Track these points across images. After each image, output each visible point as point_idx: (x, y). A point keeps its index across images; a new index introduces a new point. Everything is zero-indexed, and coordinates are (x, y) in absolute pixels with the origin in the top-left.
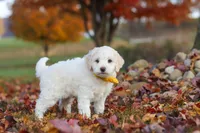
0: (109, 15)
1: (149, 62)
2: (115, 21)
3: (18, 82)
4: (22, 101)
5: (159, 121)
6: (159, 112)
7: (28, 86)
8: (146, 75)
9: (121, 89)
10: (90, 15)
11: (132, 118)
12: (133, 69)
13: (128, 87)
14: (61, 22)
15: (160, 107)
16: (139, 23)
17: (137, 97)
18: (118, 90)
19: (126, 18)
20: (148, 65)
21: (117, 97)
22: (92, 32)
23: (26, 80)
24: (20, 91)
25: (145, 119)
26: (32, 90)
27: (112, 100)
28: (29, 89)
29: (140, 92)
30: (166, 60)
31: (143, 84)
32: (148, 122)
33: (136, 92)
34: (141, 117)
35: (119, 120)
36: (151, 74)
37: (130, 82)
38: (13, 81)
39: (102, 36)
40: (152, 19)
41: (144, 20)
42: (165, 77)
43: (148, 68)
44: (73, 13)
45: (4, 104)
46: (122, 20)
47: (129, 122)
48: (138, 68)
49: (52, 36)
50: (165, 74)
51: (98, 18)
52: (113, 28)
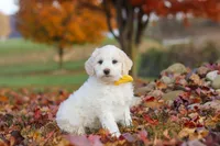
0: (137, 10)
1: (186, 66)
2: (145, 18)
3: (27, 92)
4: (32, 114)
5: (200, 137)
6: (199, 126)
7: (39, 97)
8: (183, 82)
9: (152, 99)
10: (113, 11)
11: (166, 133)
12: (167, 74)
13: (161, 97)
14: (79, 19)
15: (201, 120)
16: (174, 19)
17: (172, 109)
18: (148, 100)
19: (158, 14)
20: (185, 69)
21: (147, 109)
22: (116, 32)
23: (36, 89)
24: (29, 102)
25: (182, 134)
26: (43, 101)
27: (141, 112)
28: (40, 99)
29: (175, 103)
30: (207, 64)
31: (179, 93)
32: (186, 138)
33: (171, 102)
34: (178, 132)
35: (150, 135)
36: (189, 81)
37: (164, 90)
38: (21, 91)
39: (129, 36)
40: (189, 15)
41: (180, 16)
42: (206, 84)
43: (185, 74)
44: (93, 8)
45: (9, 117)
46: (153, 17)
47: (163, 138)
48: (172, 74)
49: (68, 36)
50: (206, 80)
51: (124, 14)
52: (142, 26)
